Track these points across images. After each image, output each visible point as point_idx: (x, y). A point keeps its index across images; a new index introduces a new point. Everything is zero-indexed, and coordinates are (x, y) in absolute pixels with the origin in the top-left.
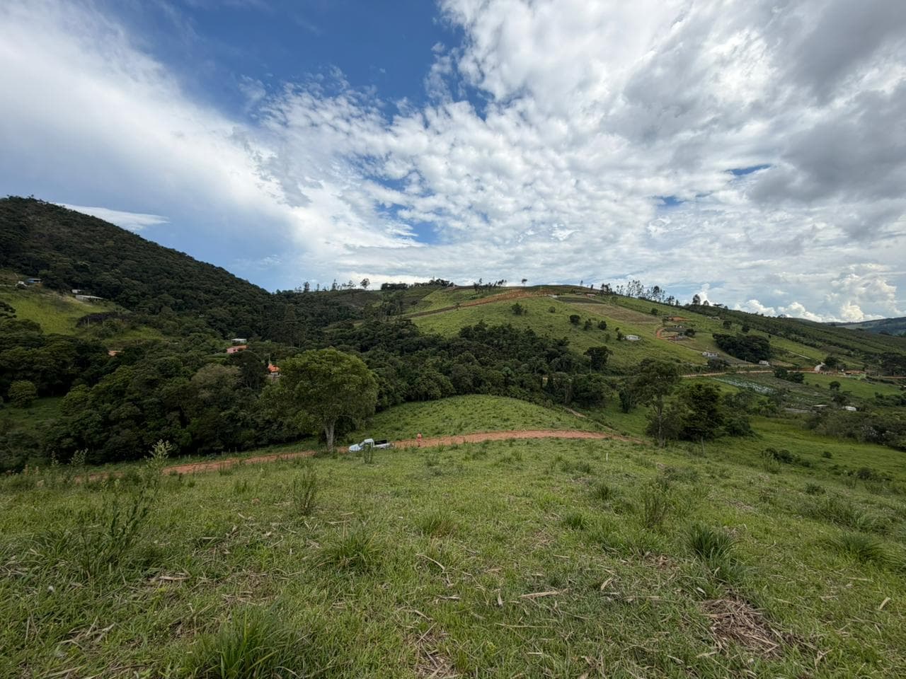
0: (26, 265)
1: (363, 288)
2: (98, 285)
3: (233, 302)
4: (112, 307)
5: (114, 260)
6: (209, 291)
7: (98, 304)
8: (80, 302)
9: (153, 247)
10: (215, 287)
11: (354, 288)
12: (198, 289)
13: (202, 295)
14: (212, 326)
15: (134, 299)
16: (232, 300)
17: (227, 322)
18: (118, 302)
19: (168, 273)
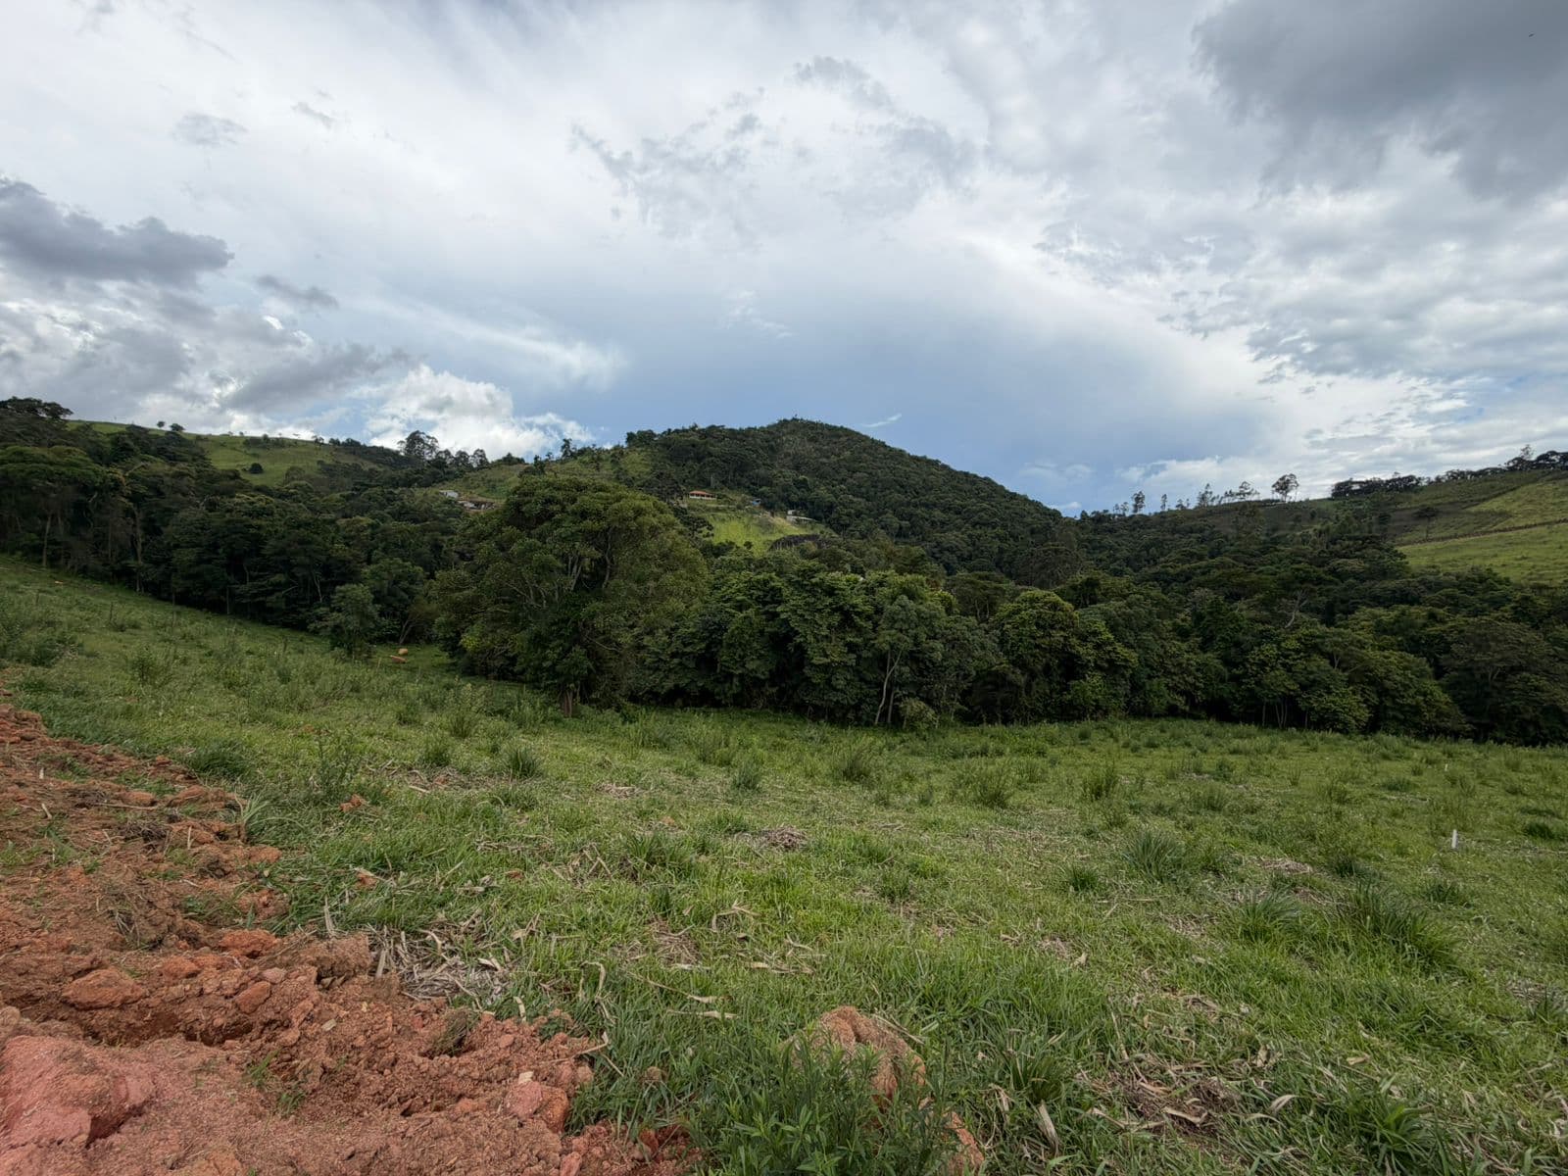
0: (753, 484)
1: (1278, 496)
2: (812, 503)
3: (977, 523)
4: (819, 529)
5: (844, 472)
6: (950, 509)
7: (805, 527)
8: (787, 524)
9: (899, 455)
10: (958, 502)
11: (1254, 498)
12: (935, 505)
13: (937, 514)
14: (937, 559)
15: (845, 520)
16: (976, 518)
17: (959, 553)
18: (829, 524)
19: (902, 486)
